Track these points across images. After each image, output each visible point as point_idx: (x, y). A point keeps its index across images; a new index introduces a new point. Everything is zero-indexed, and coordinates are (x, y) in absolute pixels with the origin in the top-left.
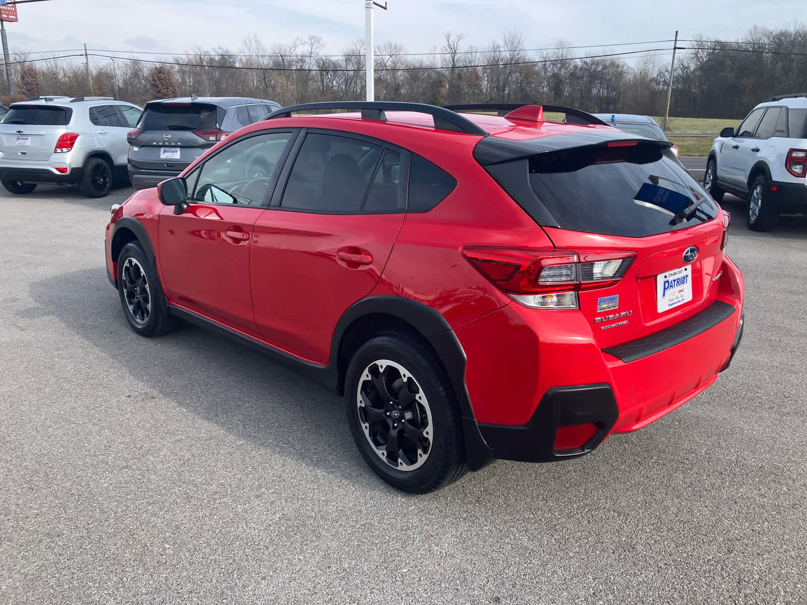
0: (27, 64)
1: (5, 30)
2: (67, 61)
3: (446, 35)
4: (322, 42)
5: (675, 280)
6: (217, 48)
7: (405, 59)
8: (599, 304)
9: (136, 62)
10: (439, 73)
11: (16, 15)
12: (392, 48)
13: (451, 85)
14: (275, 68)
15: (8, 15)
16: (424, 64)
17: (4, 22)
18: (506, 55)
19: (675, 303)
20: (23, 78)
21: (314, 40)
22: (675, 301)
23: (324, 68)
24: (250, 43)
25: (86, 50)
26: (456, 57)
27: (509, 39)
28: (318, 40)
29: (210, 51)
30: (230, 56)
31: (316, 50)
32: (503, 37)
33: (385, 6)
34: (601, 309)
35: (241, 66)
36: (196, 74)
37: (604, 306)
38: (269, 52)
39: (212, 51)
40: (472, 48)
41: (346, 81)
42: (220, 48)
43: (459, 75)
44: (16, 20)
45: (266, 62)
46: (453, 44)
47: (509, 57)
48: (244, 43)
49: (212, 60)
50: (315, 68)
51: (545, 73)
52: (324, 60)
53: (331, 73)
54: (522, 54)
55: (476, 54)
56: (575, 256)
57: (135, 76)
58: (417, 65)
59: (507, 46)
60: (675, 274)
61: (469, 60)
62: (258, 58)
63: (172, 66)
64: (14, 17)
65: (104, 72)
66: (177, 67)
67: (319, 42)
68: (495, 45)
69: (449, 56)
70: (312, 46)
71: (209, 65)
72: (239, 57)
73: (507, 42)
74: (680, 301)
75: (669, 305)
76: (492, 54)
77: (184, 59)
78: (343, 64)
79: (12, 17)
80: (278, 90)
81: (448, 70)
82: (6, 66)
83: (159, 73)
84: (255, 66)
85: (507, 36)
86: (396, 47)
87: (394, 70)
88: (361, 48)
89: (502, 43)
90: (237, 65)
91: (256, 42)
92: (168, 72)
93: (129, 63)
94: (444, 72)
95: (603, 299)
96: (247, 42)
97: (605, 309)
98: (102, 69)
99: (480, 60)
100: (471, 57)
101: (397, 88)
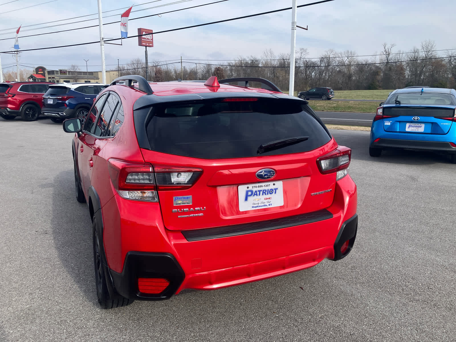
0: (158, 67)
1: (147, 51)
2: (173, 66)
3: (384, 45)
4: (307, 51)
5: (261, 191)
6: (250, 56)
7: (356, 59)
8: (175, 201)
9: (209, 65)
10: (377, 67)
11: (153, 44)
12: (349, 54)
13: (385, 74)
14: (280, 66)
15: (149, 44)
16: (368, 62)
17: (147, 47)
18: (422, 54)
19: (260, 206)
20: (156, 74)
21: (303, 50)
22: (260, 205)
23: (307, 66)
24: (267, 53)
25: (181, 60)
26: (389, 57)
27: (425, 45)
28: (305, 51)
29: (246, 58)
30: (257, 61)
31: (304, 56)
32: (421, 44)
33: (306, 28)
34: (176, 204)
35: (262, 66)
36: (238, 71)
37: (180, 202)
38: (278, 58)
39: (247, 58)
40: (400, 51)
41: (320, 72)
42: (252, 56)
43: (390, 68)
44: (152, 46)
45: (276, 63)
46: (388, 50)
47: (425, 56)
48: (264, 53)
49: (247, 63)
50: (302, 66)
51: (450, 65)
52: (307, 61)
53: (311, 68)
54: (434, 53)
55: (402, 55)
56: (151, 168)
57: (208, 72)
58: (364, 63)
59: (424, 49)
60: (260, 186)
61: (398, 59)
62: (271, 61)
63: (226, 67)
64: (152, 45)
65: (193, 71)
66: (229, 67)
67: (306, 51)
68: (415, 49)
69: (385, 56)
70: (302, 54)
71: (245, 66)
72: (261, 61)
73: (424, 47)
74: (266, 206)
75: (253, 207)
76: (413, 55)
77: (233, 63)
78: (319, 63)
79: (151, 45)
80: (281, 78)
81: (383, 65)
82: (146, 68)
83: (217, 70)
84: (270, 66)
85: (424, 43)
86: (351, 52)
87: (349, 65)
88: (330, 54)
89: (420, 48)
90: (260, 65)
91: (270, 52)
92: (222, 70)
93: (205, 66)
94: (381, 66)
95: (178, 198)
96: (266, 53)
97: (180, 204)
98: (193, 69)
99: (404, 58)
100: (398, 58)
101: (350, 76)
